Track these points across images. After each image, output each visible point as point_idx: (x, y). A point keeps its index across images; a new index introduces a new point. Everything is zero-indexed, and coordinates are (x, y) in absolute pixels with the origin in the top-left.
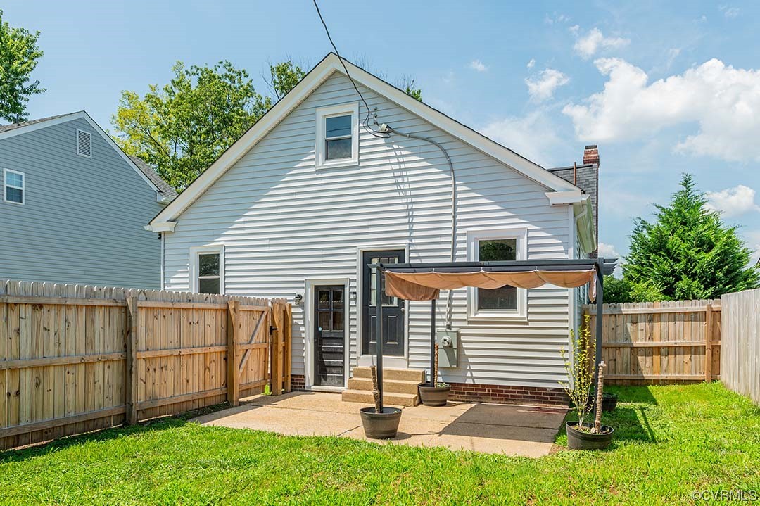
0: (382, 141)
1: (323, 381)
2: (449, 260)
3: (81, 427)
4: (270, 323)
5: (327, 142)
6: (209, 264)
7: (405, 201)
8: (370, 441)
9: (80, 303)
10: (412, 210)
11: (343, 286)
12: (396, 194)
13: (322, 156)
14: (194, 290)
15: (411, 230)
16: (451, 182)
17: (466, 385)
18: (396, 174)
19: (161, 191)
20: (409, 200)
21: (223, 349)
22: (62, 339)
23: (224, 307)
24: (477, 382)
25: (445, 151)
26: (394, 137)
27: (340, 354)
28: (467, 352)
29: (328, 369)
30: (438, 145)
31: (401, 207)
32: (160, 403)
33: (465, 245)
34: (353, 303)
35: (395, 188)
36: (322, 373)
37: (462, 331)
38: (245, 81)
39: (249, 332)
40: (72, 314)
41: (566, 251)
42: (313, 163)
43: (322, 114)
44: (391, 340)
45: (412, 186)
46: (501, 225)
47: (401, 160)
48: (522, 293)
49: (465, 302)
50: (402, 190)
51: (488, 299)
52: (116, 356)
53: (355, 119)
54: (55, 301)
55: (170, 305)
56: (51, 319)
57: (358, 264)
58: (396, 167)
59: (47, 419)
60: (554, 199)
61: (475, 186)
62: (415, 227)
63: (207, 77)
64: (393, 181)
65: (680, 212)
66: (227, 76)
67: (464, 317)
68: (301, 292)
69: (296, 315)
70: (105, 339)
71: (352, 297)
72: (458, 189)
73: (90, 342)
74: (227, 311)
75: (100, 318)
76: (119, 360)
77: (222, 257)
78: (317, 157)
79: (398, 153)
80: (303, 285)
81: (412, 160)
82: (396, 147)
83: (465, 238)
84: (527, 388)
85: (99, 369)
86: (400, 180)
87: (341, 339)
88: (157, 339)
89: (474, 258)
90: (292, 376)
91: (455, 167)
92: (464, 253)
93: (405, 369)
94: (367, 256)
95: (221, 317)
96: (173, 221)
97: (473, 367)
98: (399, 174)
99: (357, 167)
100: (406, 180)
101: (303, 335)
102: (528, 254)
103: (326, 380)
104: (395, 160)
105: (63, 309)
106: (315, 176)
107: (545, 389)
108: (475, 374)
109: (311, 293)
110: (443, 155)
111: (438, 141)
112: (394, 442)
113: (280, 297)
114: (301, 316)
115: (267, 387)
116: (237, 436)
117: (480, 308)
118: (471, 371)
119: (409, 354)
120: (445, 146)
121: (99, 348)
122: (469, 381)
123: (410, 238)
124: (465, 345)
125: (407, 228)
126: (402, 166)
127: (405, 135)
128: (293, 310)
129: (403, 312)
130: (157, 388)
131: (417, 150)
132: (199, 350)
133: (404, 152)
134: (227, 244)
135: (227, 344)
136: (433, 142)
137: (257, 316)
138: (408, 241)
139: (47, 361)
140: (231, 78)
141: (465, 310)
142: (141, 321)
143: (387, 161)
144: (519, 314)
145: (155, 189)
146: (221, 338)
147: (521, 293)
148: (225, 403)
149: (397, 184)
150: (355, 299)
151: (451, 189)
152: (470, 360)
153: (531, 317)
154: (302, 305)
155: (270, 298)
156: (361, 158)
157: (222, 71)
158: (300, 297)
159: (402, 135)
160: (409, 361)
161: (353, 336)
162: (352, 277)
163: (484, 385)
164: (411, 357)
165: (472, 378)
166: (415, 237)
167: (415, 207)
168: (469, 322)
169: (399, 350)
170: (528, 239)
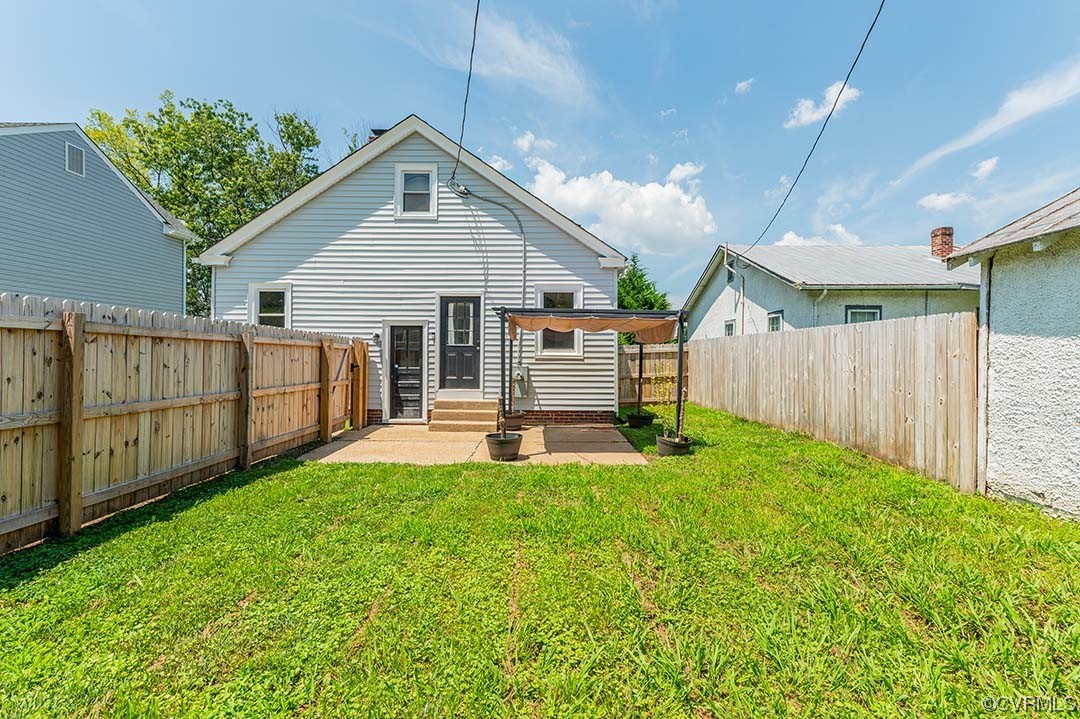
0: (460, 201)
1: (400, 414)
2: (521, 307)
4: (351, 362)
5: (405, 194)
6: (272, 302)
7: (481, 255)
9: (200, 337)
10: (488, 263)
11: (421, 327)
12: (473, 248)
13: (400, 207)
15: (486, 281)
16: (522, 242)
17: (533, 411)
18: (473, 231)
19: (167, 223)
20: (485, 255)
21: (316, 386)
22: (181, 378)
24: (543, 408)
25: (516, 216)
26: (472, 199)
27: (418, 389)
28: (535, 384)
29: (404, 403)
30: (510, 210)
31: (478, 260)
32: (269, 444)
33: (533, 296)
34: (431, 342)
35: (472, 242)
36: (397, 406)
37: (531, 367)
38: (248, 125)
39: (338, 367)
40: (191, 348)
41: (612, 304)
42: (391, 213)
43: (401, 169)
45: (487, 242)
46: (561, 280)
47: (477, 219)
48: (579, 332)
49: (533, 343)
50: (477, 245)
51: (552, 340)
52: (232, 396)
53: (433, 177)
54: (176, 334)
56: (172, 354)
57: (437, 307)
58: (474, 225)
60: (604, 263)
61: (541, 247)
62: (490, 278)
63: (204, 113)
64: (470, 237)
65: (631, 280)
66: (227, 116)
67: (533, 355)
68: (379, 332)
69: (373, 355)
70: (221, 380)
71: (430, 337)
72: (528, 248)
73: (206, 381)
74: (321, 349)
75: (217, 353)
76: (235, 400)
77: (288, 296)
78: (394, 208)
79: (475, 213)
80: (381, 325)
81: (487, 220)
82: (472, 207)
83: (533, 290)
85: (216, 408)
86: (476, 236)
87: (419, 375)
88: (265, 379)
89: (540, 305)
90: (369, 410)
91: (525, 230)
92: (532, 301)
93: (482, 400)
94: (445, 301)
95: (316, 354)
96: (227, 255)
97: (540, 396)
98: (475, 231)
99: (436, 221)
100: (482, 237)
101: (380, 372)
102: (584, 305)
103: (402, 413)
104: (472, 219)
105: (183, 344)
106: (393, 225)
107: (596, 412)
108: (541, 402)
109: (388, 331)
110: (515, 219)
111: (511, 207)
113: (359, 336)
114: (378, 354)
115: (348, 423)
117: (544, 347)
118: (538, 400)
119: (484, 387)
120: (516, 212)
121: (215, 387)
122: (537, 408)
123: (485, 287)
124: (533, 379)
125: (483, 278)
126: (479, 225)
127: (481, 198)
128: (370, 349)
129: (479, 351)
130: (265, 427)
131: (492, 212)
132: (300, 388)
133: (480, 213)
134: (294, 282)
135: (320, 381)
136: (506, 208)
137: (341, 354)
138: (483, 289)
139: (167, 403)
140: (232, 119)
141: (533, 349)
142: (255, 358)
143: (464, 219)
144: (576, 352)
145: (162, 220)
146: (316, 377)
148: (318, 441)
149: (474, 239)
150: (434, 339)
151: (522, 248)
152: (538, 390)
153: (586, 355)
154: (379, 344)
155: (351, 337)
156: (440, 213)
157: (223, 110)
158: (377, 336)
159: (479, 198)
160: (485, 393)
161: (431, 372)
162: (430, 319)
163: (547, 412)
164: (486, 390)
165: (539, 405)
166: (489, 287)
167: (490, 260)
168: (537, 360)
169: (475, 384)
170: (584, 293)
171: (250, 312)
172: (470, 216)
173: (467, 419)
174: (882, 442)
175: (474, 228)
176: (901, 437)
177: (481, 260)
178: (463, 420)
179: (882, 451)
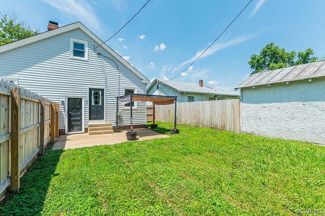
0: (97, 56)
1: (72, 130)
4: (55, 111)
5: (74, 50)
7: (104, 75)
11: (81, 98)
12: (102, 73)
13: (72, 54)
16: (118, 73)
18: (101, 67)
20: (106, 75)
22: (30, 118)
24: (125, 125)
26: (101, 56)
27: (80, 121)
28: (123, 117)
29: (74, 126)
30: (114, 62)
31: (103, 77)
33: (122, 90)
34: (86, 104)
36: (71, 127)
37: (122, 112)
42: (69, 56)
45: (106, 71)
46: (131, 85)
47: (103, 63)
48: (136, 103)
50: (103, 72)
53: (86, 46)
57: (88, 92)
58: (102, 65)
60: (143, 81)
61: (124, 75)
62: (107, 83)
64: (100, 69)
67: (122, 108)
68: (64, 100)
69: (61, 109)
71: (86, 102)
72: (120, 75)
78: (70, 54)
79: (102, 61)
80: (64, 97)
81: (106, 64)
82: (101, 59)
83: (122, 88)
84: (136, 125)
87: (81, 116)
89: (124, 94)
90: (59, 130)
91: (119, 69)
92: (122, 92)
93: (105, 123)
94: (91, 90)
95: (49, 108)
97: (124, 121)
98: (102, 67)
99: (87, 61)
100: (105, 69)
101: (64, 115)
102: (137, 93)
103: (73, 130)
107: (140, 125)
108: (125, 123)
109: (67, 99)
111: (114, 61)
114: (63, 108)
117: (126, 106)
118: (124, 122)
119: (105, 119)
120: (116, 63)
122: (123, 125)
125: (105, 83)
126: (104, 65)
127: (105, 56)
128: (60, 106)
129: (104, 107)
131: (108, 62)
133: (104, 61)
134: (19, 78)
135: (50, 119)
138: (105, 87)
141: (122, 106)
143: (98, 62)
144: (135, 107)
149: (102, 70)
150: (87, 103)
151: (118, 75)
152: (124, 119)
153: (138, 108)
154: (63, 104)
156: (89, 59)
158: (63, 101)
159: (103, 56)
160: (106, 121)
161: (86, 115)
162: (85, 96)
163: (126, 126)
164: (107, 120)
165: (124, 124)
166: (107, 86)
167: (107, 77)
168: (123, 110)
169: (102, 118)
170: (137, 90)
172: (100, 62)
174: (218, 126)
175: (102, 66)
176: (223, 124)
177: (104, 77)
179: (218, 128)
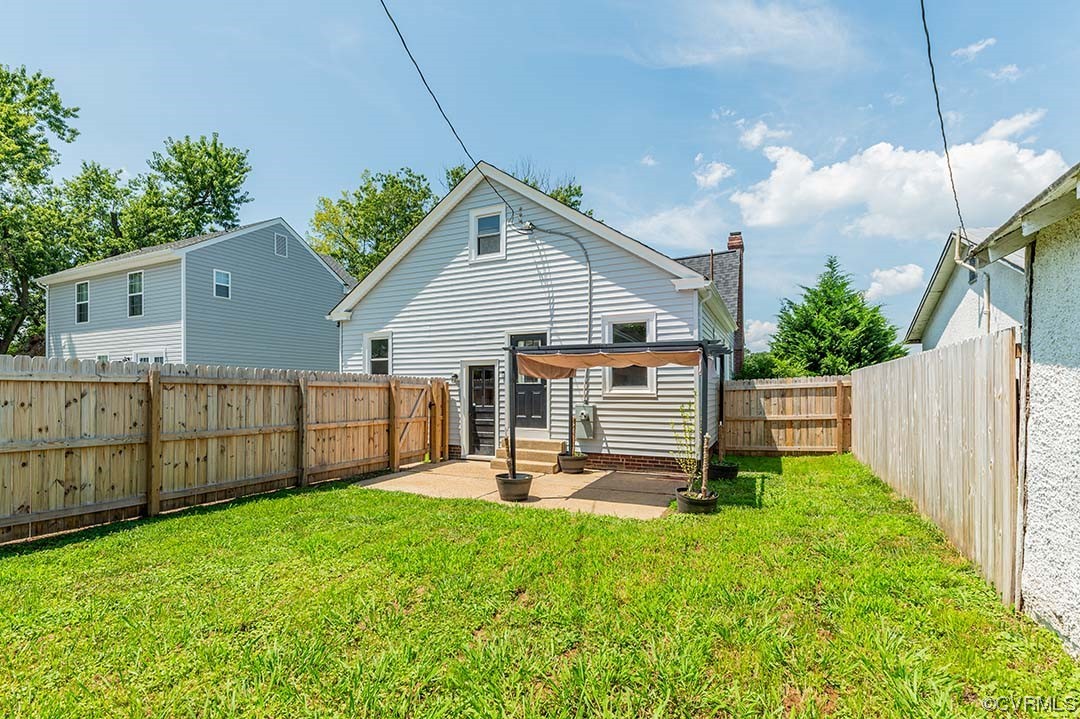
0: (526, 237)
1: (477, 451)
2: (586, 342)
3: (259, 488)
4: (429, 399)
5: (479, 239)
6: (380, 347)
7: (546, 289)
8: (502, 502)
9: (258, 383)
10: (553, 297)
11: (493, 366)
12: (539, 284)
13: (474, 251)
14: (367, 371)
15: (552, 316)
16: (587, 272)
17: (602, 455)
18: (539, 266)
19: (346, 285)
20: (551, 289)
21: (386, 422)
22: (243, 414)
23: (386, 385)
24: (612, 452)
25: (581, 244)
26: (537, 234)
27: (491, 426)
28: (602, 425)
29: (481, 440)
30: (575, 239)
31: (544, 296)
32: (329, 469)
33: (599, 329)
34: (502, 381)
35: (538, 278)
36: (475, 444)
37: (598, 406)
38: (424, 185)
39: (410, 408)
40: (251, 393)
41: (691, 333)
42: (466, 258)
43: (474, 215)
44: (536, 414)
45: (553, 276)
46: (632, 309)
47: (543, 253)
49: (600, 380)
50: (543, 280)
51: (622, 377)
52: (290, 428)
53: (503, 218)
54: (237, 382)
55: (337, 384)
56: (234, 397)
57: (508, 346)
58: (540, 259)
59: (229, 480)
60: (679, 285)
61: (609, 275)
62: (556, 313)
63: (391, 183)
64: (536, 272)
66: (408, 181)
67: (600, 393)
68: (457, 372)
69: (454, 395)
70: (280, 412)
71: (501, 376)
72: (594, 278)
73: (267, 416)
74: (389, 389)
75: (276, 396)
76: (293, 432)
77: (390, 341)
78: (470, 253)
79: (541, 247)
80: (459, 366)
81: (553, 253)
82: (538, 242)
83: (599, 322)
84: (656, 458)
85: (275, 438)
86: (542, 271)
87: (491, 413)
88: (326, 414)
89: (608, 340)
90: (450, 446)
91: (591, 259)
92: (599, 335)
93: (547, 440)
94: (514, 339)
95: (384, 395)
96: (350, 311)
97: (608, 438)
98: (541, 266)
99: (505, 261)
100: (547, 271)
101: (459, 410)
102: (657, 335)
103: (479, 449)
104: (538, 254)
105: (244, 388)
106: (469, 269)
108: (610, 445)
109: (466, 371)
110: (580, 248)
111: (575, 235)
112: (526, 505)
113: (439, 377)
114: (457, 393)
115: (427, 456)
116: (387, 497)
117: (613, 385)
118: (607, 442)
119: (551, 427)
120: (581, 240)
121: (275, 421)
122: (605, 451)
123: (551, 322)
124: (600, 419)
125: (548, 313)
126: (544, 259)
127: (547, 231)
128: (450, 388)
129: (546, 389)
130: (326, 455)
131: (556, 244)
132: (364, 423)
133: (546, 247)
134: (394, 330)
135: (389, 418)
136: (571, 237)
137: (417, 393)
138: (549, 326)
139: (230, 432)
140: (411, 182)
141: (600, 387)
142: (311, 398)
143: (531, 255)
144: (648, 390)
145: (342, 283)
146: (384, 413)
147: (651, 372)
148: (387, 468)
149: (540, 274)
150: (504, 378)
151: (587, 278)
152: (606, 432)
153: (660, 393)
154: (458, 384)
155: (429, 377)
156: (508, 252)
157: (403, 177)
158: (456, 376)
159: (544, 231)
160: (551, 433)
161: (501, 410)
162: (500, 358)
163: (618, 455)
164: (553, 430)
165: (607, 448)
166: (556, 322)
167: (555, 295)
168: (604, 398)
169: (542, 423)
170: (657, 322)
171: (364, 357)
172: (536, 251)
173: (528, 459)
175: (539, 263)
177: (547, 295)
178: (524, 459)
